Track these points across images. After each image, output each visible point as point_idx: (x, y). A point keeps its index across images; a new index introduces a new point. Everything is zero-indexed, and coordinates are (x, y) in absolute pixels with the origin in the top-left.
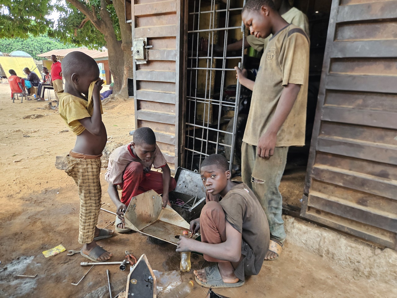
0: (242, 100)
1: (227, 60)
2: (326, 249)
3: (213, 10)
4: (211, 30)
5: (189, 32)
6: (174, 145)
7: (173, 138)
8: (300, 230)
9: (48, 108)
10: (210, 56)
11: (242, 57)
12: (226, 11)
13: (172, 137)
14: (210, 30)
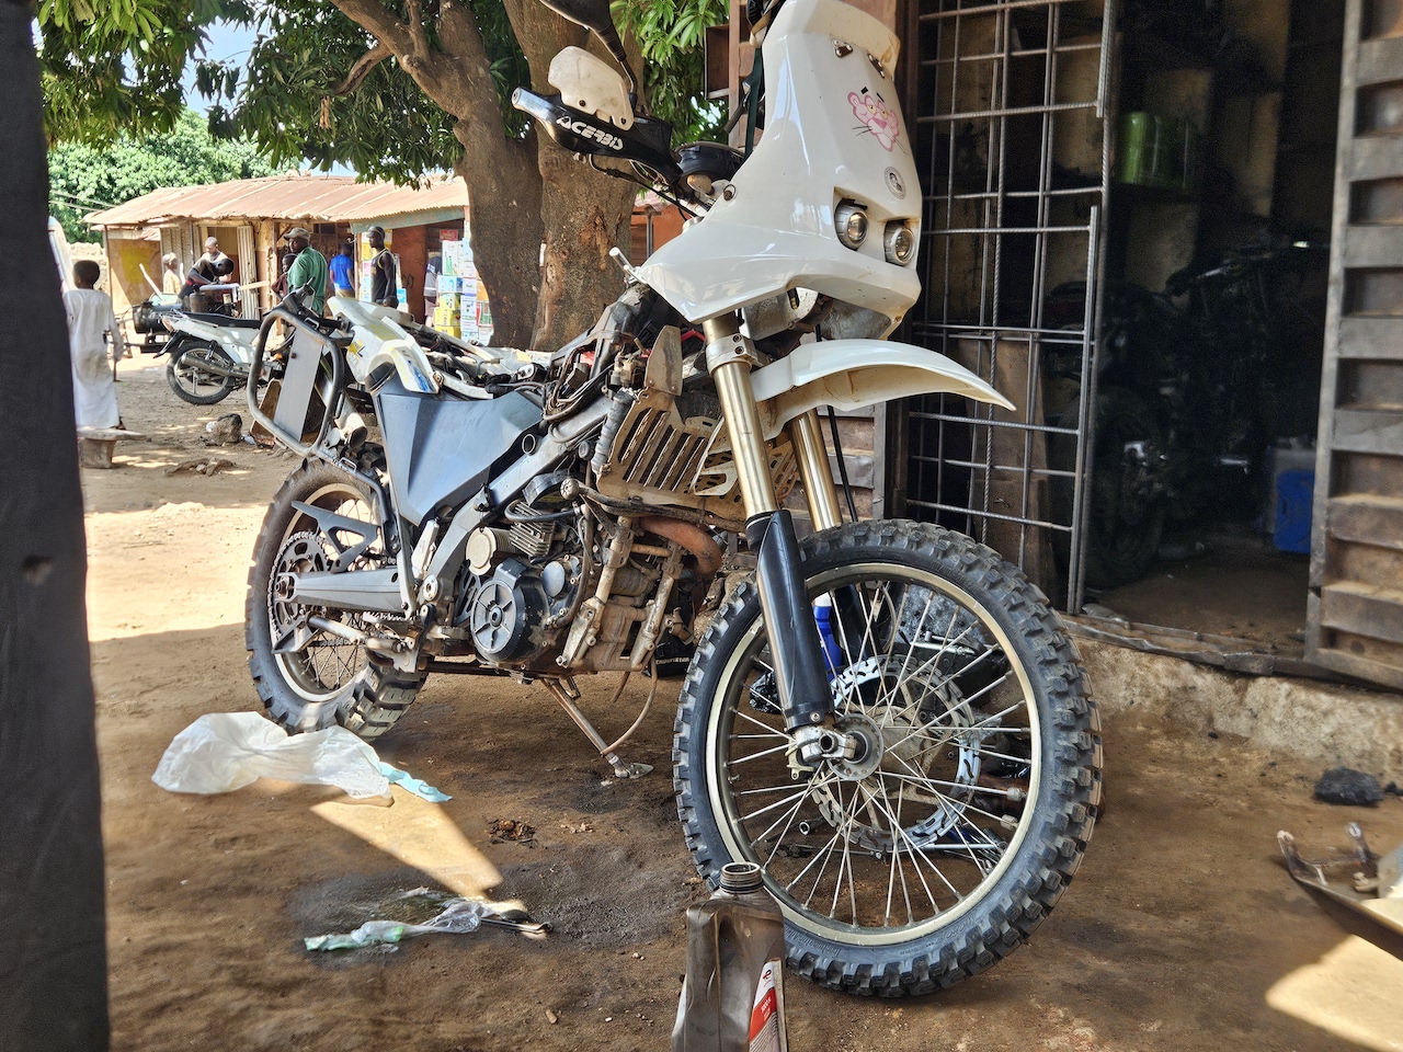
0: (1110, 334)
1: (1055, 200)
2: (1391, 747)
3: (1001, 50)
4: (998, 113)
5: (920, 120)
6: (871, 487)
7: (868, 465)
8: (1311, 708)
9: (231, 439)
10: (994, 189)
11: (1103, 189)
12: (1045, 54)
13: (865, 461)
14: (993, 113)
